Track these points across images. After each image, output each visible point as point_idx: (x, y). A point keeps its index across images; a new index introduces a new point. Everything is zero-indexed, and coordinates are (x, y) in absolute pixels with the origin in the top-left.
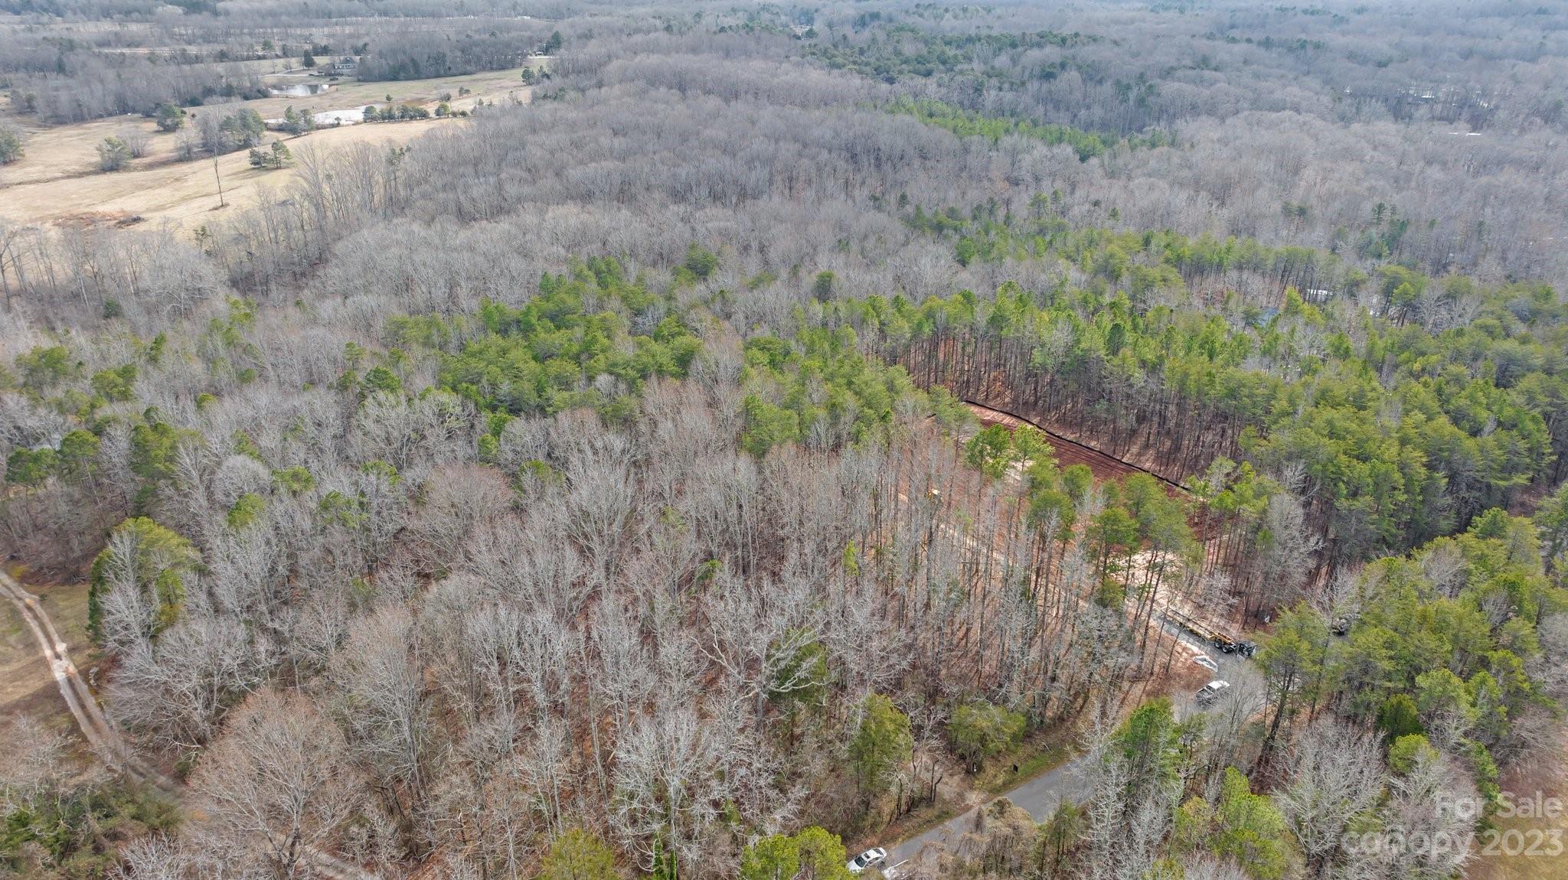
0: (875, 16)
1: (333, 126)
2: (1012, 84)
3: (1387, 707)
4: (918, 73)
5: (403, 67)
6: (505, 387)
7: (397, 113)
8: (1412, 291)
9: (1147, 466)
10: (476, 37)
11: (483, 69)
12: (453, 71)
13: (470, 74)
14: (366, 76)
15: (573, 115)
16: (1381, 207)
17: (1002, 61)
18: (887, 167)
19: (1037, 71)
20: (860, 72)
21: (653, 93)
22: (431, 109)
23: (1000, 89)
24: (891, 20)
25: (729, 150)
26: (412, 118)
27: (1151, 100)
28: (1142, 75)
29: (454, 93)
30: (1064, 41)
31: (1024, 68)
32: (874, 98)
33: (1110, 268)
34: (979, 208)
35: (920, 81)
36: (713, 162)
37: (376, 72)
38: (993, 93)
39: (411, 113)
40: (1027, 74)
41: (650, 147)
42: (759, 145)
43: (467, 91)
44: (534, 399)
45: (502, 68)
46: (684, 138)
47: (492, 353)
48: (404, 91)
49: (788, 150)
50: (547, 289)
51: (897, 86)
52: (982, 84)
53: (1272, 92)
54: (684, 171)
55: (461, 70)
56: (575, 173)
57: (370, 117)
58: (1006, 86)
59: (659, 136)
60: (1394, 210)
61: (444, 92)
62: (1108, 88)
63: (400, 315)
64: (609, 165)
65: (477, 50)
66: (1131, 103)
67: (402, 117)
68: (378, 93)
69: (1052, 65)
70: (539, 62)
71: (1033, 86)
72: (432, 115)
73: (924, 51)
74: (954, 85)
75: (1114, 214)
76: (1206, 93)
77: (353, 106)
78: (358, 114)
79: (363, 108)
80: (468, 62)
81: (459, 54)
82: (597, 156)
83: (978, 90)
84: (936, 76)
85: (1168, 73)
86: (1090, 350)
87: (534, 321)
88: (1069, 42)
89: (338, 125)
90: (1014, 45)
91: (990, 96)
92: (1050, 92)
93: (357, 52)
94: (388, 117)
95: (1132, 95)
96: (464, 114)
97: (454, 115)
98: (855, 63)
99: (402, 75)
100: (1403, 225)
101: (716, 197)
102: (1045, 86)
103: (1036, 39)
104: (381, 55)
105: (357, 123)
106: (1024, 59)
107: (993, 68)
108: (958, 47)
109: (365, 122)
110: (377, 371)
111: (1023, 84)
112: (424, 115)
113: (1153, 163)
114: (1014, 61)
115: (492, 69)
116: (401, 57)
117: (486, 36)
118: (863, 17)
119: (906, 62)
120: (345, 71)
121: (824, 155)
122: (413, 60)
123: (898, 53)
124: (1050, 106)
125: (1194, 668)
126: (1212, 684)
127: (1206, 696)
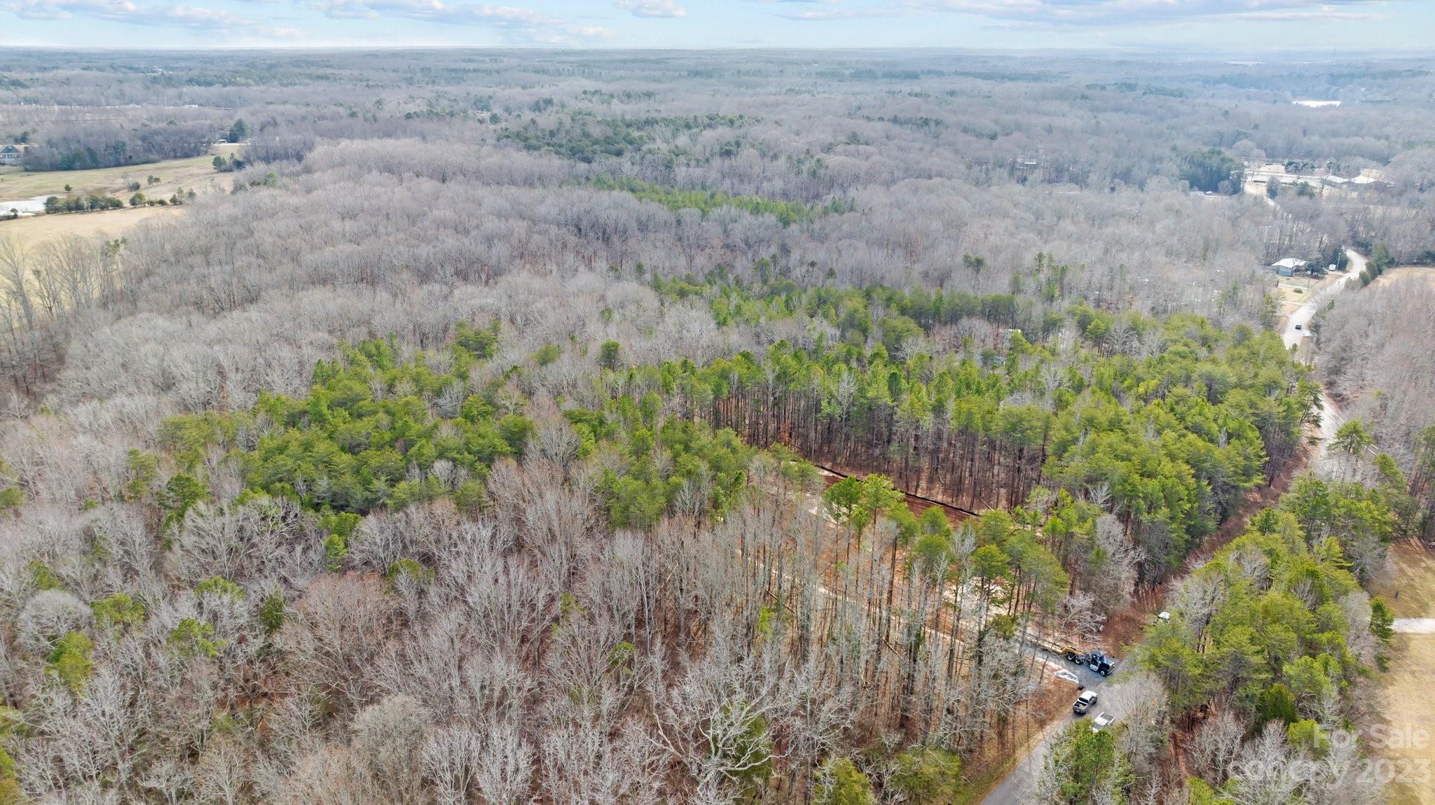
0: (549, 102)
1: (8, 218)
2: (698, 161)
3: (1268, 698)
4: (610, 153)
5: (77, 156)
6: (323, 484)
7: (86, 204)
8: (1103, 327)
9: (940, 498)
10: (154, 126)
11: (166, 157)
12: (134, 159)
13: (153, 162)
14: (34, 165)
15: (294, 200)
16: (1040, 256)
17: (682, 140)
18: (615, 239)
19: (717, 149)
20: (557, 153)
21: (367, 177)
22: (125, 198)
23: (688, 165)
24: (563, 106)
25: (460, 229)
26: (103, 208)
27: (822, 172)
28: (808, 151)
29: (143, 182)
30: (732, 122)
31: (704, 147)
32: (576, 177)
33: (856, 322)
34: (711, 273)
35: (614, 160)
36: (451, 242)
37: (47, 162)
38: (684, 169)
39: (99, 204)
40: (708, 152)
41: (381, 230)
42: (491, 224)
43: (157, 180)
44: (359, 494)
45: (187, 156)
46: (413, 219)
47: (294, 448)
48: (84, 181)
49: (519, 227)
50: (323, 377)
51: (594, 165)
52: (671, 161)
53: (918, 163)
54: (424, 251)
55: (144, 159)
56: (309, 258)
57: (53, 208)
58: (693, 163)
59: (388, 218)
60: (1051, 259)
61: (131, 181)
62: (782, 162)
63: (170, 415)
64: (346, 248)
65: (159, 139)
66: (805, 175)
67: (92, 207)
68: (56, 182)
69: (728, 143)
70: (228, 150)
71: (716, 162)
72: (127, 204)
73: (610, 134)
74: (646, 162)
75: (831, 273)
76: (866, 165)
77: (27, 196)
78: (38, 204)
79: (45, 198)
80: (150, 151)
81: (140, 143)
82: (329, 240)
83: (669, 166)
84: (627, 155)
85: (829, 149)
86: (877, 398)
87: (325, 410)
88: (737, 123)
89: (15, 217)
90: (688, 127)
91: (681, 172)
92: (731, 167)
93: (17, 141)
94: (75, 207)
95: (805, 168)
96: (162, 203)
97: (152, 204)
98: (549, 144)
99: (78, 164)
100: (1063, 270)
101: (463, 275)
102: (727, 162)
103: (707, 121)
104: (50, 143)
105: (38, 215)
106: (700, 139)
107: (676, 147)
108: (639, 129)
109: (48, 212)
110: (179, 478)
111: (707, 160)
112: (117, 205)
113: (845, 227)
114: (694, 140)
115: (176, 157)
116: (74, 146)
117: (163, 125)
118: (537, 103)
119: (596, 142)
120: (7, 160)
121: (554, 230)
122: (89, 150)
123: (586, 135)
124: (736, 180)
125: (1059, 682)
126: (1083, 696)
127: (1082, 708)
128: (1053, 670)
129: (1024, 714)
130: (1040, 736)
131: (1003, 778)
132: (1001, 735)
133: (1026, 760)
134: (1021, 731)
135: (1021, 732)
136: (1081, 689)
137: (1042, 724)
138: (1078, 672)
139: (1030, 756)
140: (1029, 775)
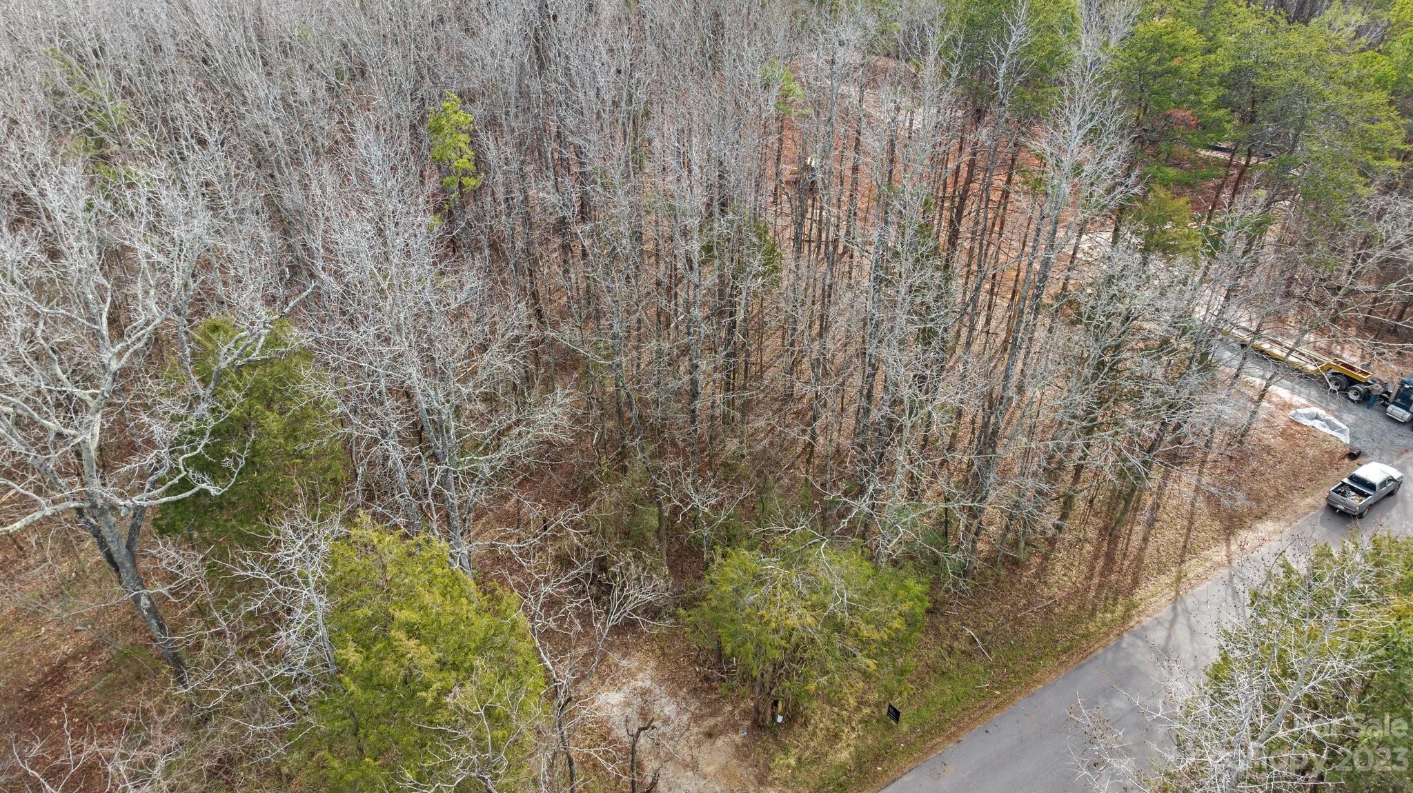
125: (1294, 432)
126: (1362, 472)
127: (1354, 501)
128: (1286, 406)
129: (1189, 493)
130: (1218, 554)
131: (1086, 653)
132: (1110, 533)
133: (1165, 613)
134: (1170, 534)
135: (1168, 536)
136: (1353, 456)
137: (1232, 523)
138: (1350, 418)
139: (1176, 599)
140: (1165, 653)
